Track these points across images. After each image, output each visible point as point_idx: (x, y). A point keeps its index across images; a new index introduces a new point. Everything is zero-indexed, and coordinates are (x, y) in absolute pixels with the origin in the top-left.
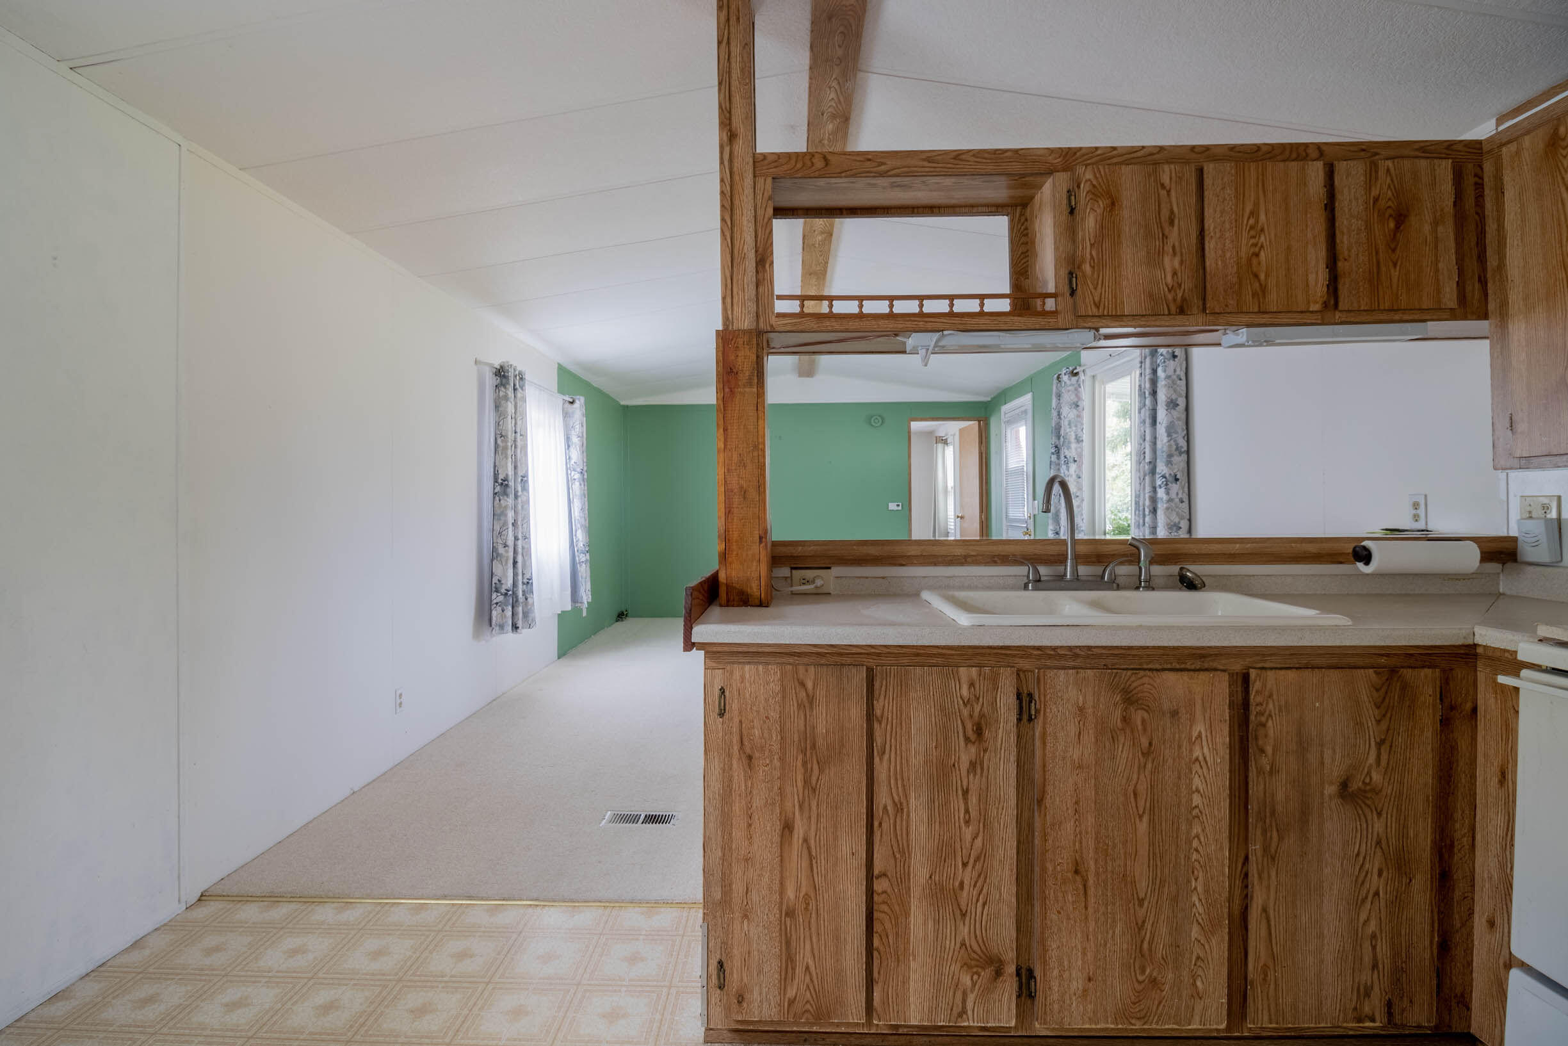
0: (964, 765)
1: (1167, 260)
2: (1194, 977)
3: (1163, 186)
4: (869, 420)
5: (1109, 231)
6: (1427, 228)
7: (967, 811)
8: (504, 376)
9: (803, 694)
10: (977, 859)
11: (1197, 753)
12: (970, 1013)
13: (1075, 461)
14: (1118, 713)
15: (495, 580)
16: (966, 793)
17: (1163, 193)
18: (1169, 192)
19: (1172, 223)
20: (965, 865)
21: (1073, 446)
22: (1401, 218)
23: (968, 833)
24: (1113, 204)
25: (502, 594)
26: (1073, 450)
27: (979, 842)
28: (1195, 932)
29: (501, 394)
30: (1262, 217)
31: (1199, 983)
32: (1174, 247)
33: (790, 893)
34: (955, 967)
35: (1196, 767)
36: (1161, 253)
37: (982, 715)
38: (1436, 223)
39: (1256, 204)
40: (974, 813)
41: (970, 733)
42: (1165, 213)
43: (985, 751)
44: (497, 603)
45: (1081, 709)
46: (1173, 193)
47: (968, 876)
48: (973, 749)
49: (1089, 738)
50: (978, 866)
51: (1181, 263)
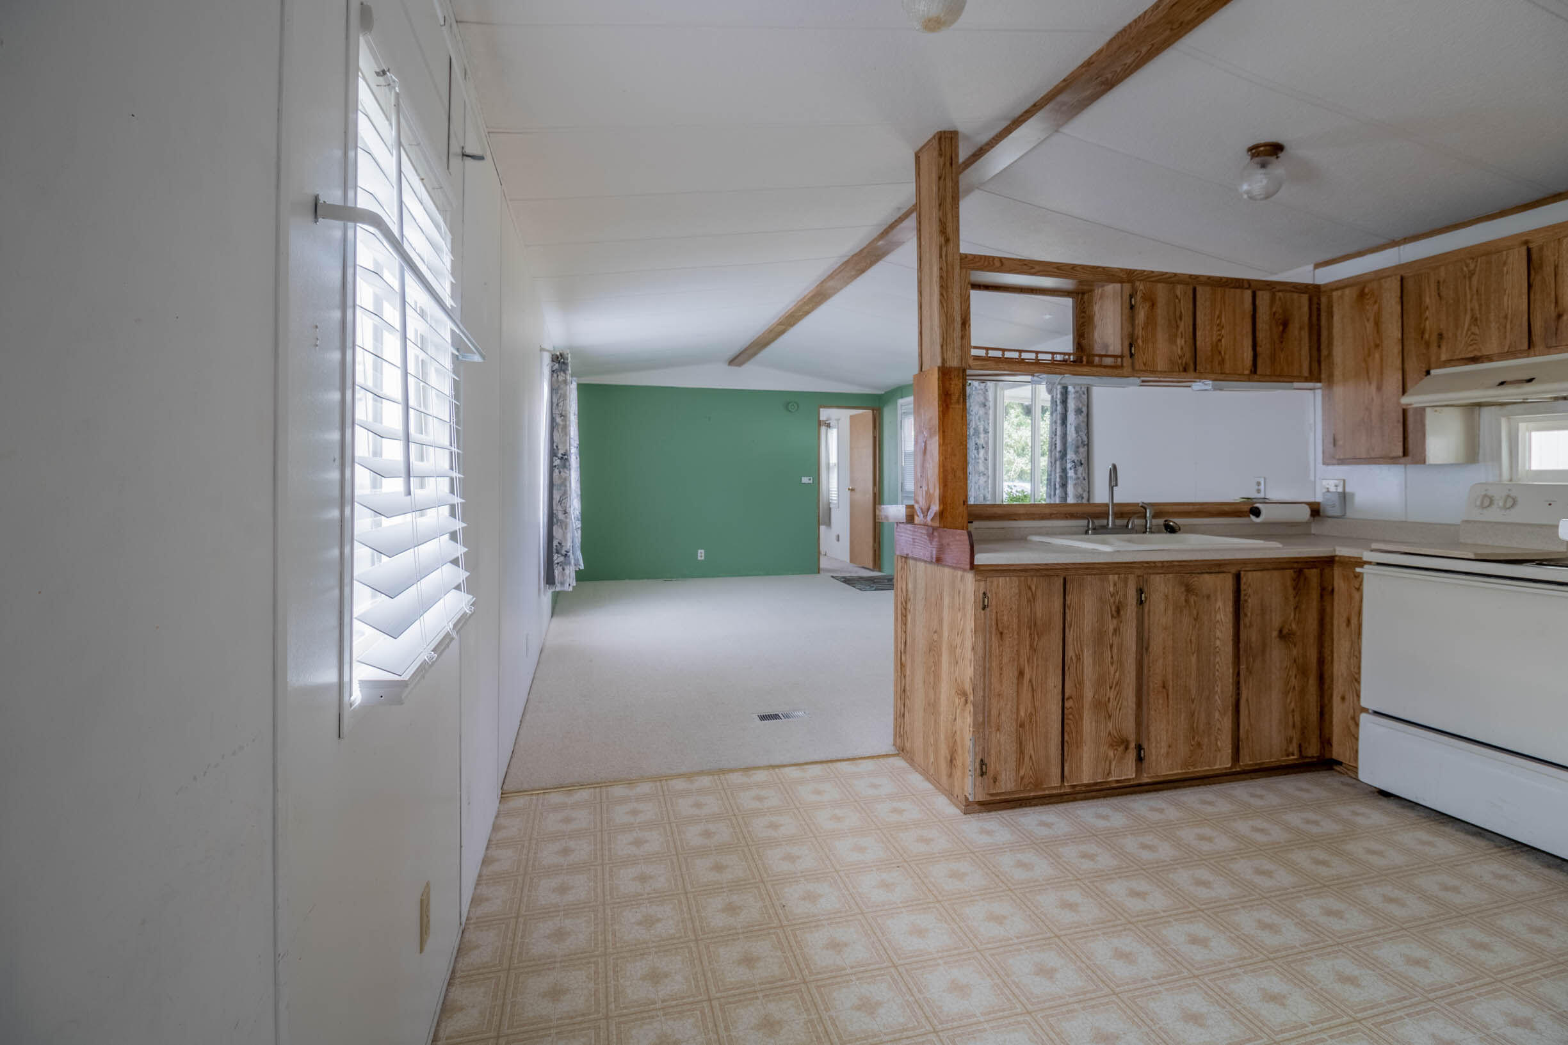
0: (1111, 631)
1: (1178, 341)
2: (1216, 740)
3: (1177, 297)
4: (787, 406)
5: (1151, 321)
6: (1296, 332)
7: (1112, 657)
8: (563, 363)
9: (1030, 594)
10: (1117, 684)
11: (1218, 618)
12: (1113, 772)
13: (983, 447)
14: (1183, 598)
15: (555, 543)
16: (1111, 646)
17: (1177, 301)
18: (1180, 301)
19: (1181, 319)
20: (1111, 688)
21: (982, 436)
22: (1285, 324)
23: (1112, 670)
24: (1153, 305)
25: (562, 555)
26: (982, 440)
27: (1117, 674)
28: (1217, 715)
29: (561, 378)
30: (1223, 320)
31: (1219, 743)
32: (1182, 333)
33: (1022, 713)
34: (1106, 748)
35: (1218, 626)
36: (1176, 336)
37: (1120, 602)
38: (1301, 329)
39: (1221, 312)
40: (1115, 658)
41: (1114, 613)
42: (1178, 314)
43: (1121, 622)
44: (558, 563)
45: (1166, 596)
46: (1182, 301)
47: (1112, 694)
48: (1115, 621)
49: (1170, 612)
50: (1117, 688)
51: (1185, 342)
